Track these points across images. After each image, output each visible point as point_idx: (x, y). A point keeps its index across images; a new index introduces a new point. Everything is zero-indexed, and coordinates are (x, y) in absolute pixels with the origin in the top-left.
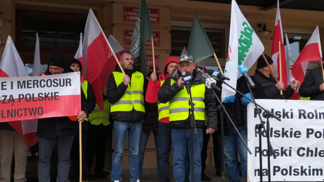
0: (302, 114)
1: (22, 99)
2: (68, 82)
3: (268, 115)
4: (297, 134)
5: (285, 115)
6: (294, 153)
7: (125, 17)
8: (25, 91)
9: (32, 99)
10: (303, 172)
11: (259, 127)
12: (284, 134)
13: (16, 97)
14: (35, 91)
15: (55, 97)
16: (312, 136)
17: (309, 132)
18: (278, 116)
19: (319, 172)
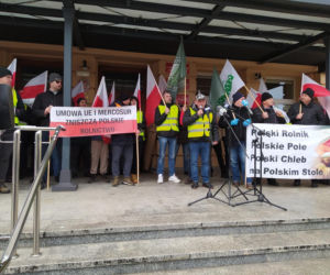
0: (284, 134)
1: (101, 121)
2: (129, 112)
3: (261, 133)
4: (281, 147)
5: (273, 134)
6: (279, 160)
7: (167, 70)
8: (103, 117)
9: (107, 122)
10: (285, 172)
11: (255, 141)
12: (272, 147)
13: (97, 120)
14: (109, 117)
15: (121, 121)
16: (292, 148)
17: (290, 145)
18: (268, 134)
19: (296, 172)
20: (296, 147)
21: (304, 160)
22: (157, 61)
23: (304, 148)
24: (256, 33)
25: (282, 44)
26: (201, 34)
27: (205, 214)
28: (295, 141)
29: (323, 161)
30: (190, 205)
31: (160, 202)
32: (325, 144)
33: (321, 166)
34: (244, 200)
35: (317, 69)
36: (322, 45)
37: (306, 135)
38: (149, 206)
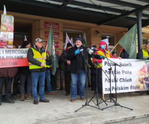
4: (119, 73)
7: (45, 26)
8: (9, 55)
9: (12, 58)
10: (122, 88)
14: (13, 55)
15: (22, 58)
16: (124, 73)
17: (123, 72)
19: (127, 88)
20: (126, 73)
21: (130, 80)
22: (39, 20)
23: (130, 73)
24: (100, 7)
25: (111, 14)
26: (69, 5)
27: (90, 117)
28: (126, 69)
29: (140, 81)
30: (76, 111)
31: (55, 111)
32: (141, 70)
33: (139, 84)
34: (105, 106)
35: (127, 30)
36: (135, 17)
37: (131, 65)
38: (50, 115)
